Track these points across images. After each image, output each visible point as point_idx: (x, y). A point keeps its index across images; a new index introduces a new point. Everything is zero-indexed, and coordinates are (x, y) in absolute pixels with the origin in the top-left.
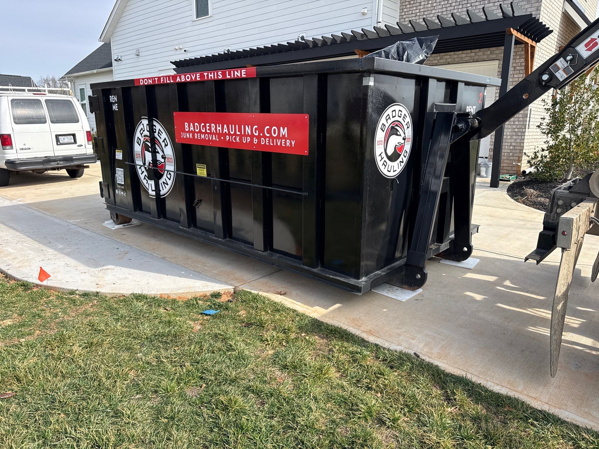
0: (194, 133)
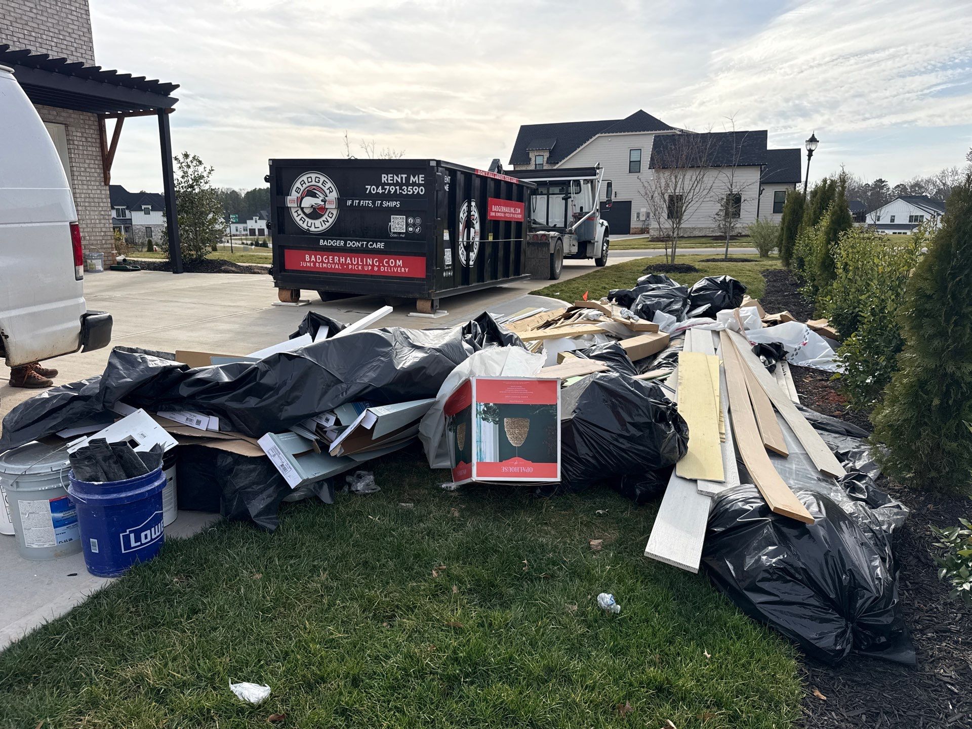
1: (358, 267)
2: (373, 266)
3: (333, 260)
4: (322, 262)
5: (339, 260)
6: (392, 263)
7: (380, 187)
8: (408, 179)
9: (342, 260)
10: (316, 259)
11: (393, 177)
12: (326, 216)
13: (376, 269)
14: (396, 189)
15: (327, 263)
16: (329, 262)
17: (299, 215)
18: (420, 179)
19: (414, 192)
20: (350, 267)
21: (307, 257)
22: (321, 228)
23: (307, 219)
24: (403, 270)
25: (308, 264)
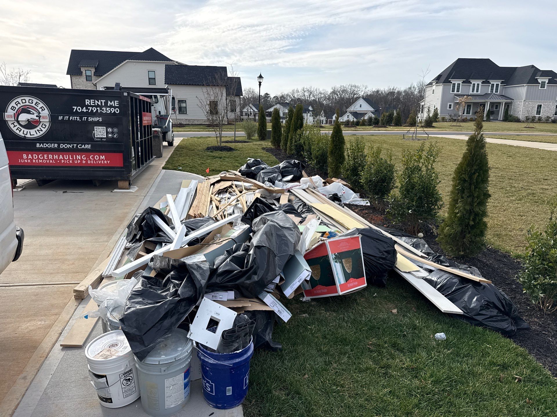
1: (69, 162)
2: (82, 160)
3: (48, 157)
4: (38, 159)
5: (53, 157)
6: (97, 158)
7: (85, 108)
8: (106, 103)
9: (56, 157)
10: (32, 157)
11: (95, 101)
12: (40, 126)
13: (84, 162)
14: (97, 110)
15: (43, 160)
16: (44, 159)
17: (15, 126)
18: (116, 103)
19: (111, 112)
20: (63, 161)
21: (25, 156)
22: (36, 135)
23: (23, 129)
24: (105, 162)
25: (26, 161)
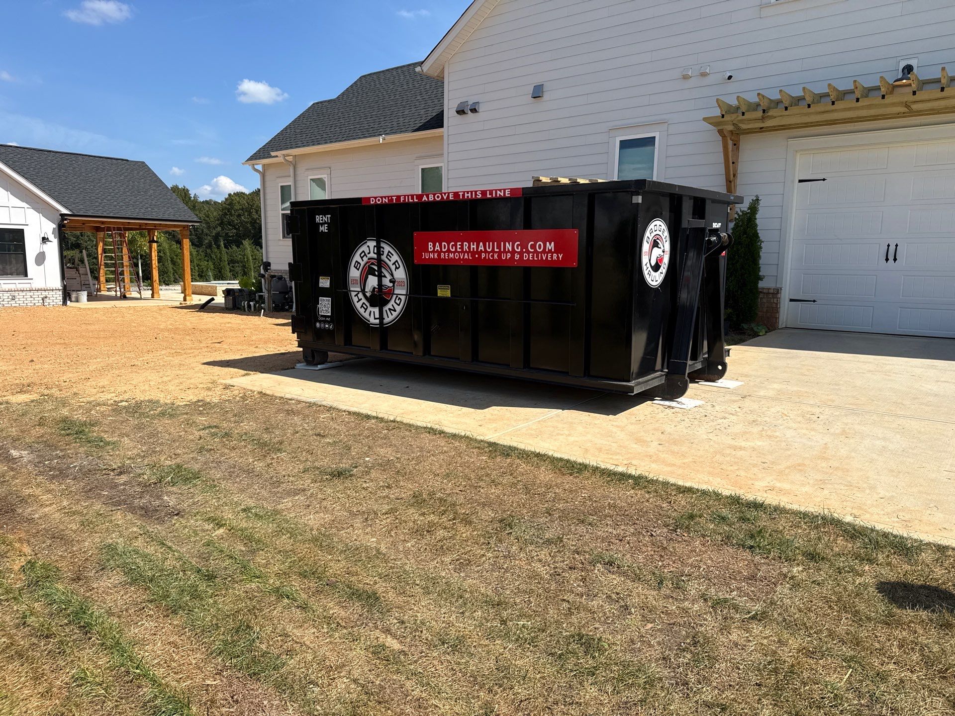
0: (439, 253)
